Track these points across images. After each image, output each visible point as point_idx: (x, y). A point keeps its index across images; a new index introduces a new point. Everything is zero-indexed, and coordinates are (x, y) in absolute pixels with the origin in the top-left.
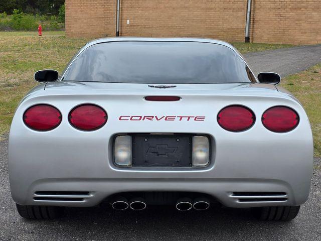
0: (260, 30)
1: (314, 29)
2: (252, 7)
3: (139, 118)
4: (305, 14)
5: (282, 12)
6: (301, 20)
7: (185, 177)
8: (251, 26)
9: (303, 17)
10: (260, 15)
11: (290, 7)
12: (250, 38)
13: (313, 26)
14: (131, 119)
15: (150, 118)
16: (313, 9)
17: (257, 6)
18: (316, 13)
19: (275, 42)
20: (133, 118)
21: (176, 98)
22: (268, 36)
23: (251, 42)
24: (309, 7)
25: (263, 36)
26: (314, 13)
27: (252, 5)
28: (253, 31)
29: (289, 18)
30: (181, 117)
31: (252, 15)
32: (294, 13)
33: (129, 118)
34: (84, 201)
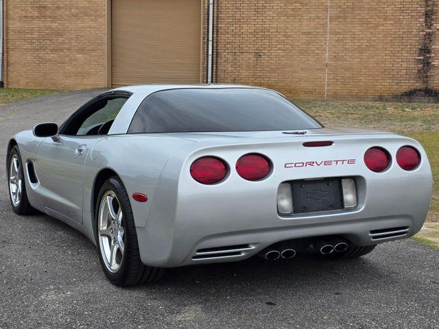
0: (15, 73)
1: (80, 73)
2: (5, 47)
3: (301, 165)
4: (68, 56)
5: (42, 54)
6: (64, 63)
7: (340, 220)
8: (5, 69)
9: (67, 59)
10: (14, 56)
11: (51, 48)
12: (5, 82)
13: (79, 70)
14: (295, 166)
15: (311, 164)
16: (77, 51)
17: (10, 46)
18: (81, 56)
19: (35, 87)
20: (297, 165)
21: (329, 143)
22: (27, 80)
23: (5, 87)
24: (73, 48)
25: (20, 80)
26: (78, 56)
27: (5, 45)
28: (7, 74)
29: (50, 60)
30: (337, 161)
31: (5, 57)
32: (55, 55)
33: (293, 165)
34: (243, 254)
